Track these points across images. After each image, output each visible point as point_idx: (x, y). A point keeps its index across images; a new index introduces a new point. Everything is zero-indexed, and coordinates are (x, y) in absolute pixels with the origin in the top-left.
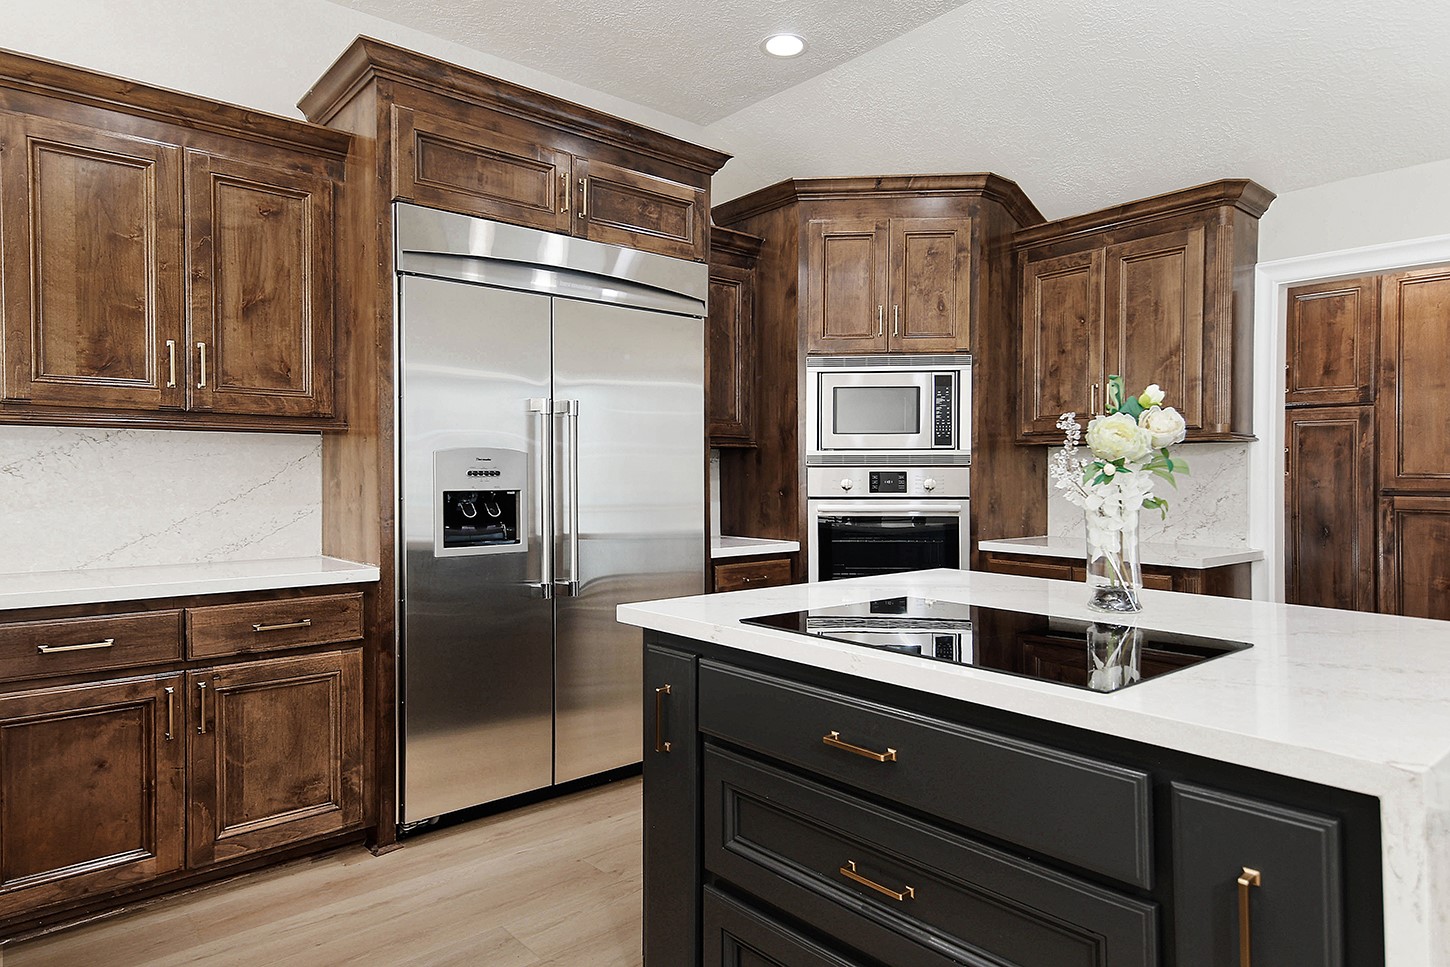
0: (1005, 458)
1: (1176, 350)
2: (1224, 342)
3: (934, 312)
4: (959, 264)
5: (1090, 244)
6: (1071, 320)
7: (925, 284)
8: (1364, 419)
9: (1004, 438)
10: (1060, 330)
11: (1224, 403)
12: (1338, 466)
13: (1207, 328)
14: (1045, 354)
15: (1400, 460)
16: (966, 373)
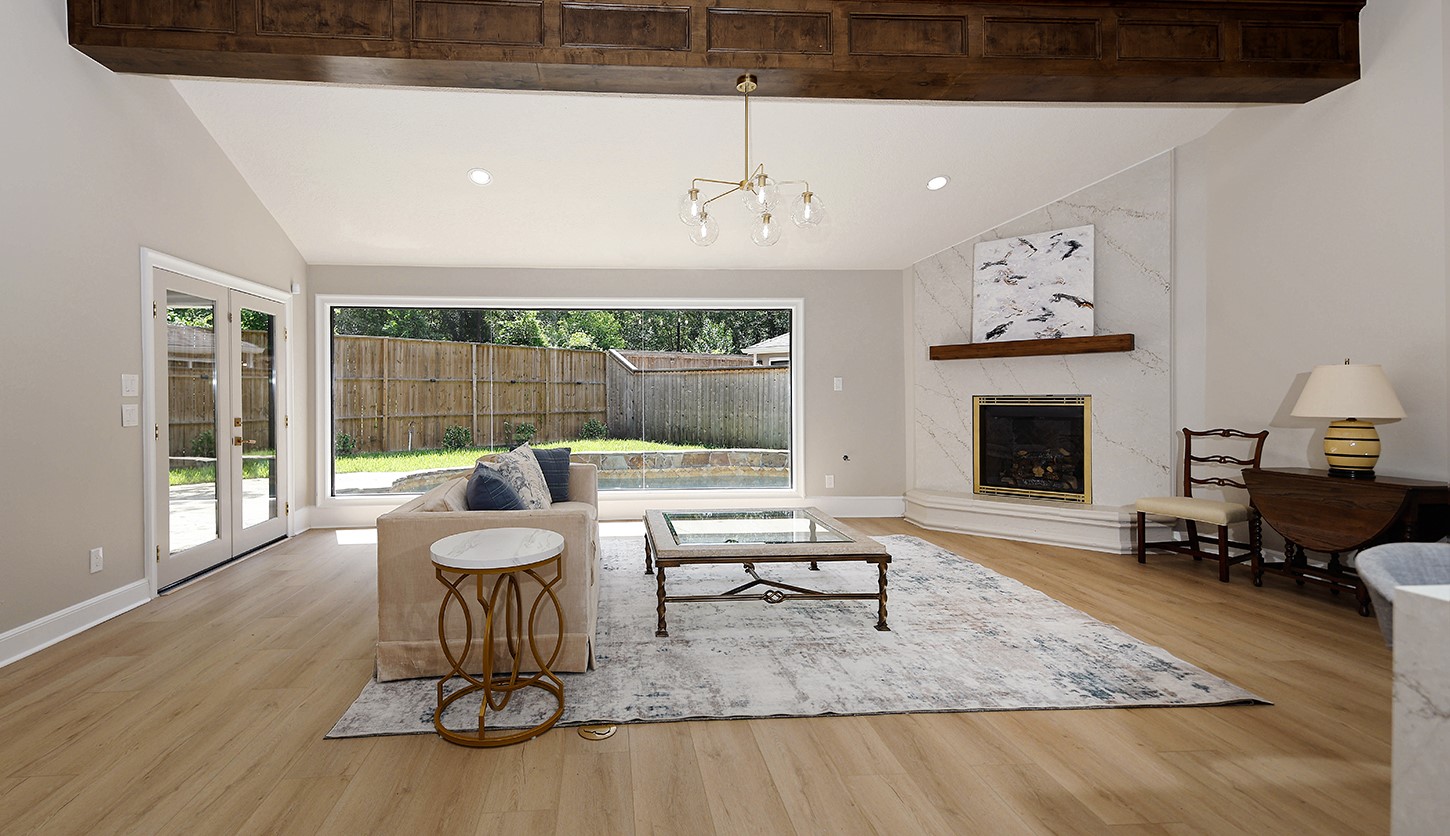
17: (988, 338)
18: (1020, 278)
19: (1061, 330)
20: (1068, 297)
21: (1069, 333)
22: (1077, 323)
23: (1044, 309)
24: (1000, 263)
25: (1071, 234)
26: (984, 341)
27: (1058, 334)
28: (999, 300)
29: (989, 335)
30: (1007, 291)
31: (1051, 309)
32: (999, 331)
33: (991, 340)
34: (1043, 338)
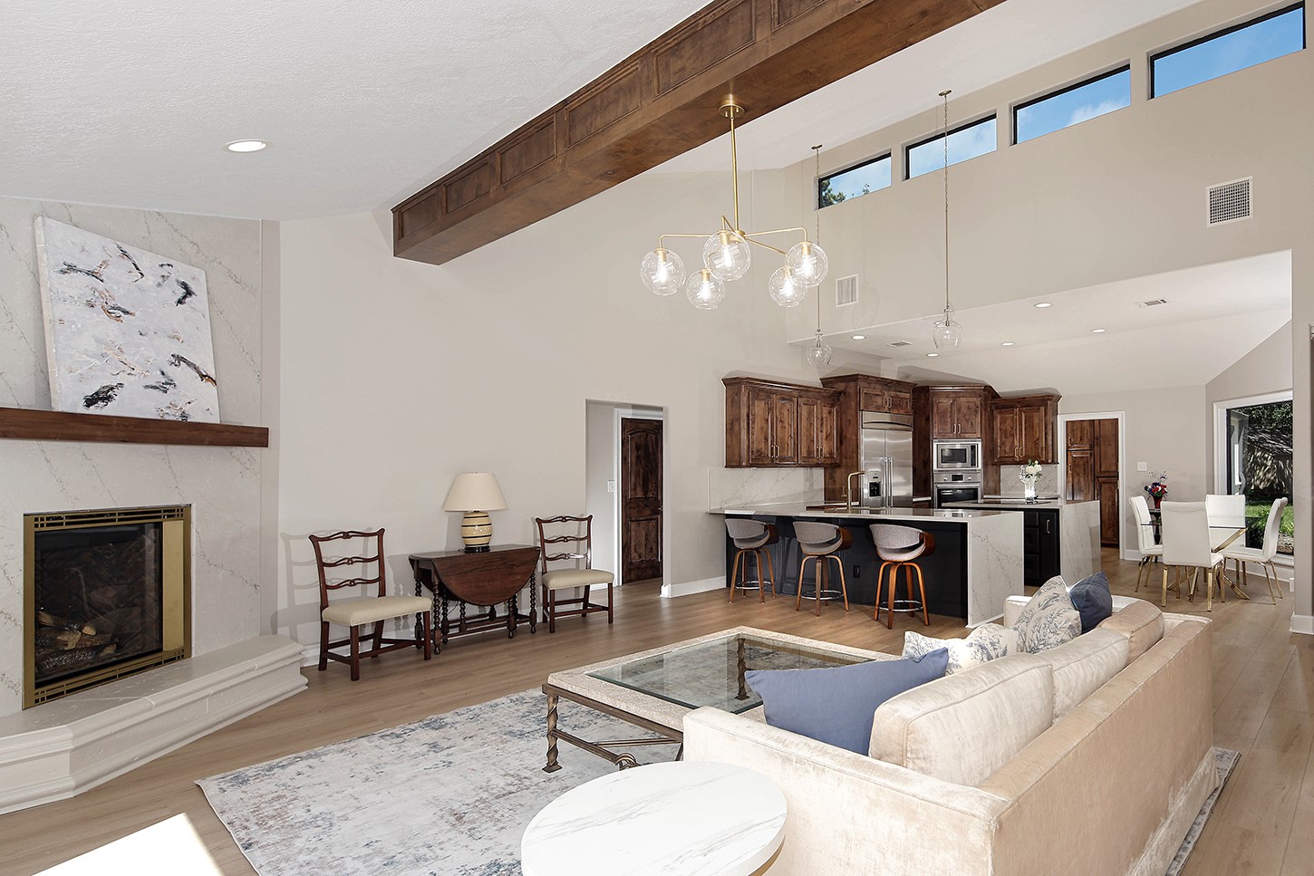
0: (990, 467)
1: (1038, 439)
2: (1050, 438)
3: (970, 425)
4: (977, 412)
5: (1013, 407)
6: (1009, 428)
7: (967, 417)
8: (1091, 454)
9: (989, 463)
10: (1006, 431)
11: (1050, 454)
12: (1084, 469)
13: (1046, 434)
14: (1001, 437)
15: (1100, 467)
16: (980, 444)
17: (88, 406)
18: (126, 313)
19: (187, 409)
20: (189, 364)
21: (196, 417)
22: (203, 406)
23: (163, 373)
24: (91, 273)
25: (182, 272)
26: (81, 409)
27: (184, 415)
28: (98, 341)
29: (90, 402)
30: (110, 328)
31: (172, 376)
32: (103, 396)
33: (93, 410)
34: (167, 418)
